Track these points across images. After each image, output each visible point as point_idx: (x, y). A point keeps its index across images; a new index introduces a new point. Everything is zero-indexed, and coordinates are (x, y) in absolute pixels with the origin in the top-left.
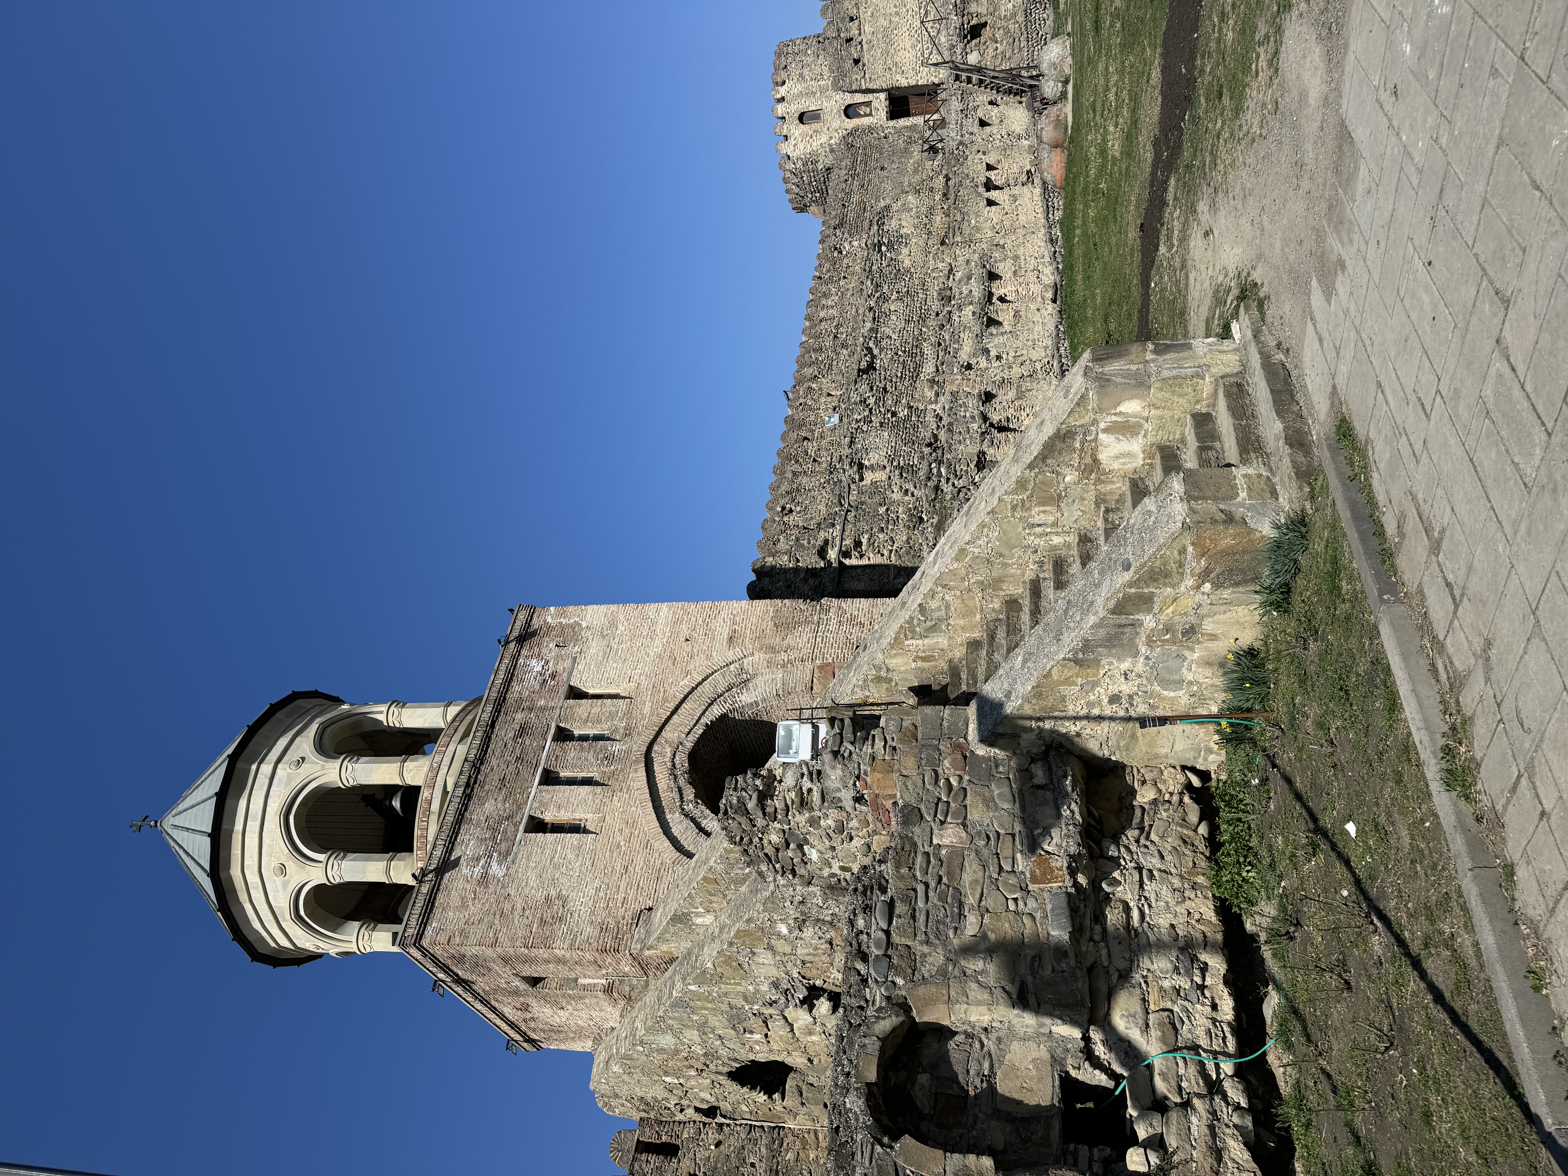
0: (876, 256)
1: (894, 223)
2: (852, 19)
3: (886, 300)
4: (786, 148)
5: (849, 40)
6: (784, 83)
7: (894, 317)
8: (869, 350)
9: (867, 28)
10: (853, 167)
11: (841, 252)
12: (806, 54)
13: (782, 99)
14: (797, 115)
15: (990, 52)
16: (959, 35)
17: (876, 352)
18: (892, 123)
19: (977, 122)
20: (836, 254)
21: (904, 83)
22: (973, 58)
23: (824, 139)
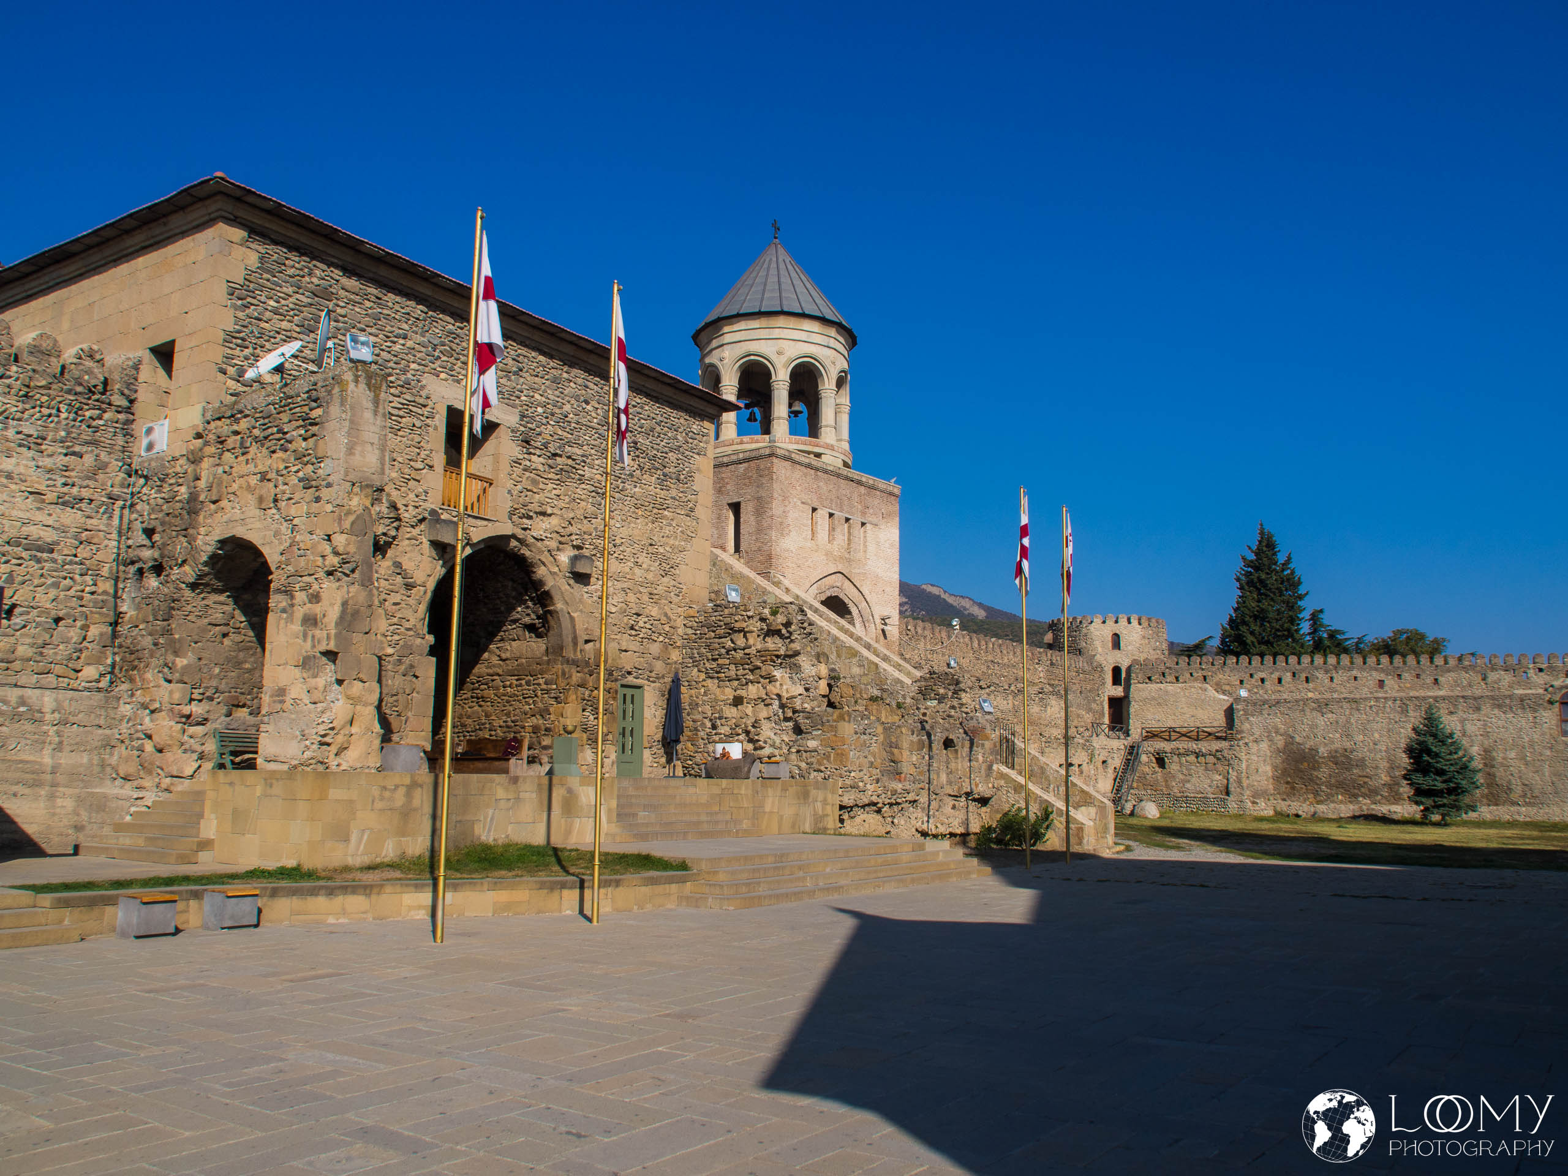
0: (1036, 689)
1: (1053, 702)
2: (1177, 678)
3: (1014, 697)
4: (1098, 620)
5: (1163, 674)
6: (1140, 624)
7: (1005, 702)
8: (989, 687)
9: (1170, 688)
10: (1084, 672)
11: (1037, 664)
12: (1156, 641)
13: (1129, 622)
14: (1117, 632)
15: (1147, 770)
16: (1159, 750)
17: (987, 690)
18: (1106, 699)
19: (1105, 759)
20: (1037, 661)
21: (1132, 710)
22: (1144, 758)
23: (1100, 649)
